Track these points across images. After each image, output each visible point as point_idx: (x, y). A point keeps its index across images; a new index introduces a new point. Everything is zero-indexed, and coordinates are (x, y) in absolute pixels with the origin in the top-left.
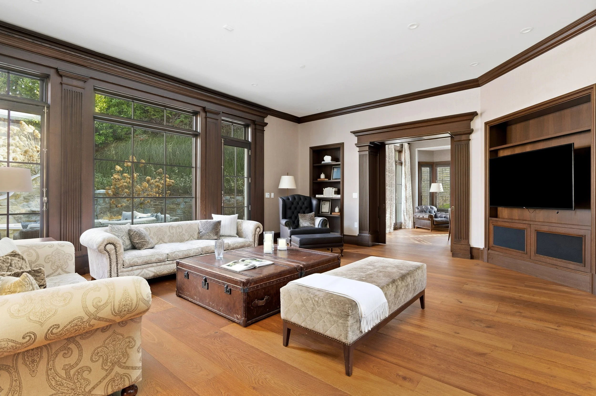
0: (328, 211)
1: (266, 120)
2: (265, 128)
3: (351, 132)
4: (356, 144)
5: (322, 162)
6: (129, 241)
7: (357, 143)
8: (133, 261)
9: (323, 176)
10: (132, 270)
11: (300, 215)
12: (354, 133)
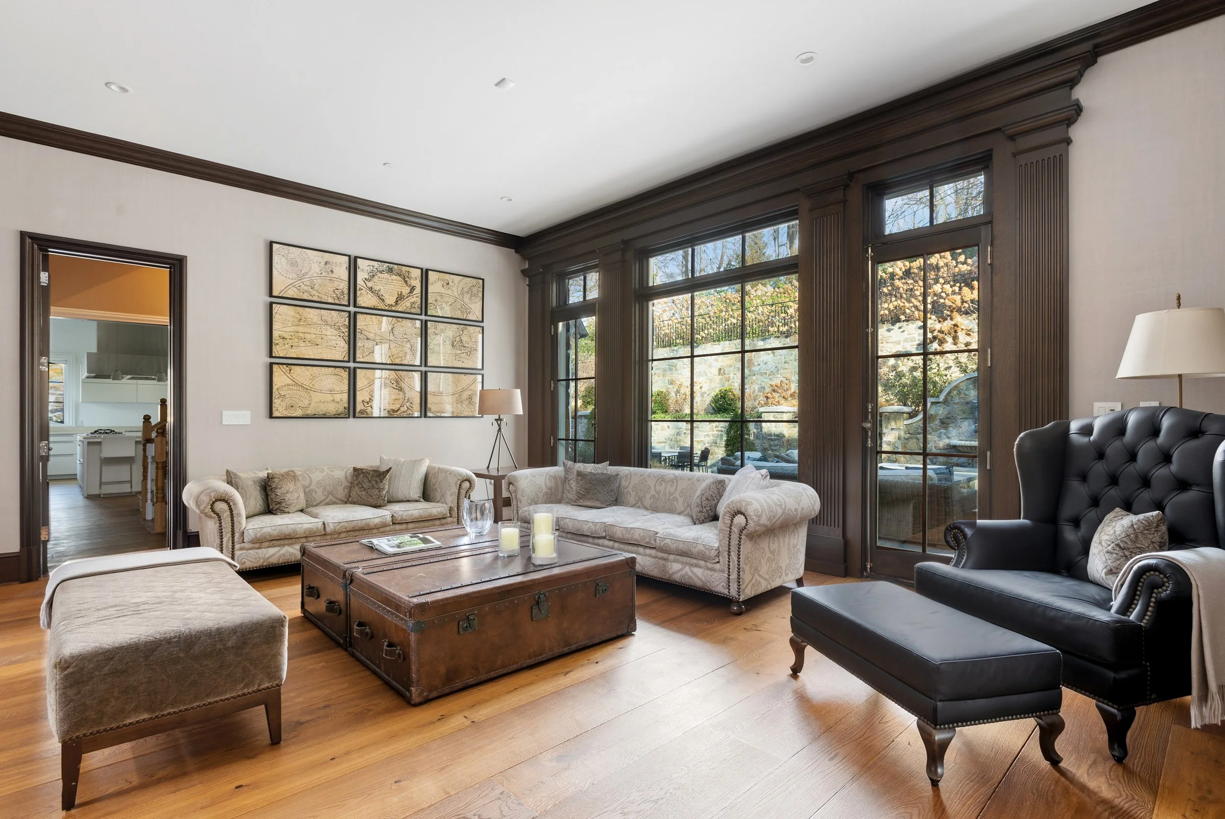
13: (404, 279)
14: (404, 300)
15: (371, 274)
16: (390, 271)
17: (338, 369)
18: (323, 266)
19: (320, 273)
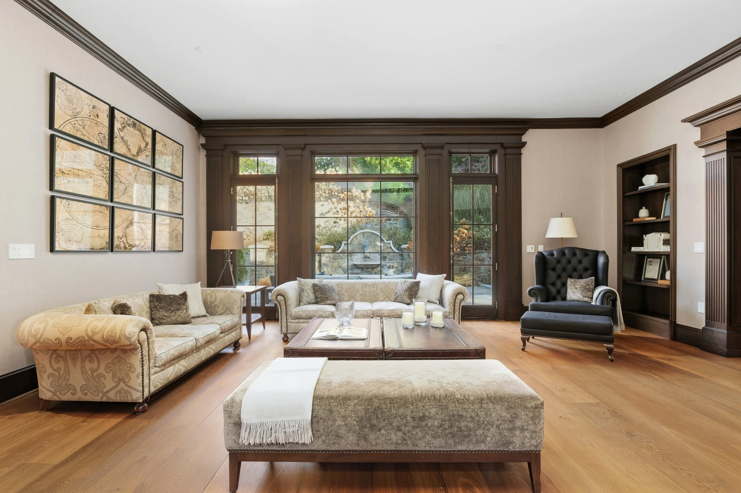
0: (656, 278)
1: (524, 139)
2: (523, 151)
3: (684, 121)
4: (696, 143)
5: (640, 188)
6: (314, 295)
7: (700, 139)
8: (298, 314)
9: (644, 213)
10: (299, 323)
11: (569, 281)
12: (691, 120)
13: (142, 135)
14: (142, 152)
15: (123, 125)
16: (134, 125)
17: (102, 207)
18: (91, 109)
19: (89, 115)
